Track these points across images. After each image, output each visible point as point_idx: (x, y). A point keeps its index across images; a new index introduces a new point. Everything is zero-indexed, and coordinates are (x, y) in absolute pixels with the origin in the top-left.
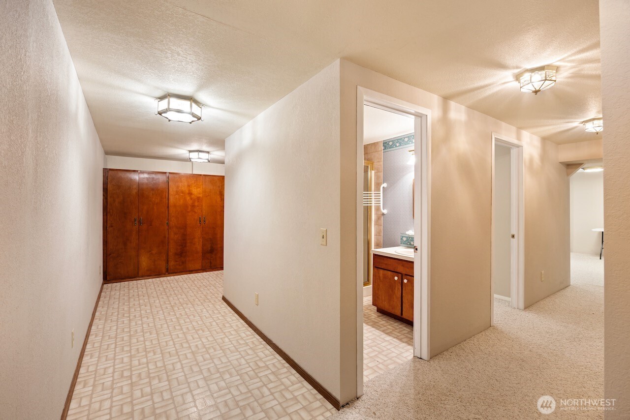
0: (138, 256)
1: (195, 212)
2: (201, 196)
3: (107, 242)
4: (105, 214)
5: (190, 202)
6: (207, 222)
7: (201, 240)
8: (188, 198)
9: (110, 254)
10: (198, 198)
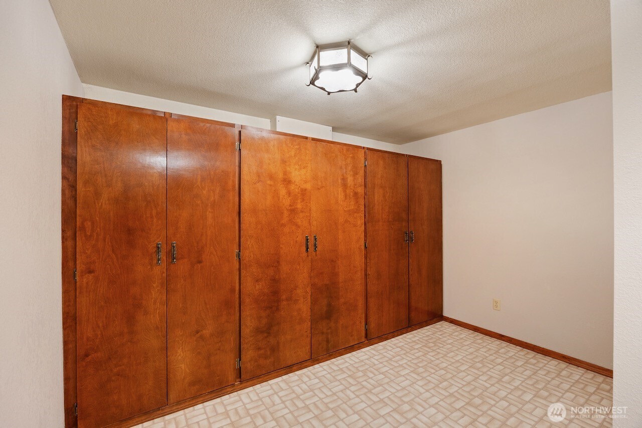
0: (166, 349)
1: (298, 227)
2: (308, 186)
3: (75, 318)
4: (69, 233)
5: (286, 202)
6: (319, 248)
7: (308, 289)
8: (283, 191)
9: (87, 355)
10: (304, 192)
